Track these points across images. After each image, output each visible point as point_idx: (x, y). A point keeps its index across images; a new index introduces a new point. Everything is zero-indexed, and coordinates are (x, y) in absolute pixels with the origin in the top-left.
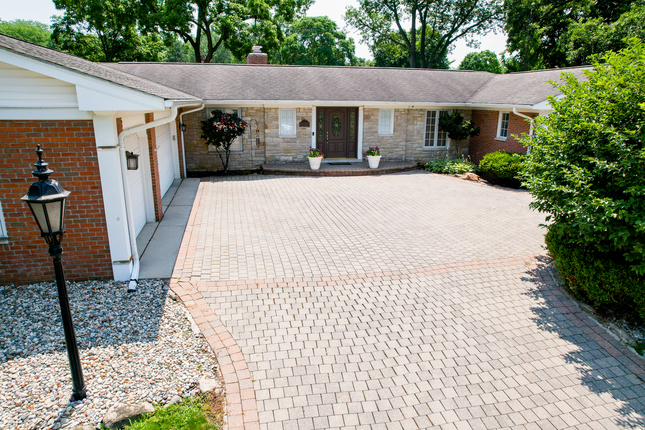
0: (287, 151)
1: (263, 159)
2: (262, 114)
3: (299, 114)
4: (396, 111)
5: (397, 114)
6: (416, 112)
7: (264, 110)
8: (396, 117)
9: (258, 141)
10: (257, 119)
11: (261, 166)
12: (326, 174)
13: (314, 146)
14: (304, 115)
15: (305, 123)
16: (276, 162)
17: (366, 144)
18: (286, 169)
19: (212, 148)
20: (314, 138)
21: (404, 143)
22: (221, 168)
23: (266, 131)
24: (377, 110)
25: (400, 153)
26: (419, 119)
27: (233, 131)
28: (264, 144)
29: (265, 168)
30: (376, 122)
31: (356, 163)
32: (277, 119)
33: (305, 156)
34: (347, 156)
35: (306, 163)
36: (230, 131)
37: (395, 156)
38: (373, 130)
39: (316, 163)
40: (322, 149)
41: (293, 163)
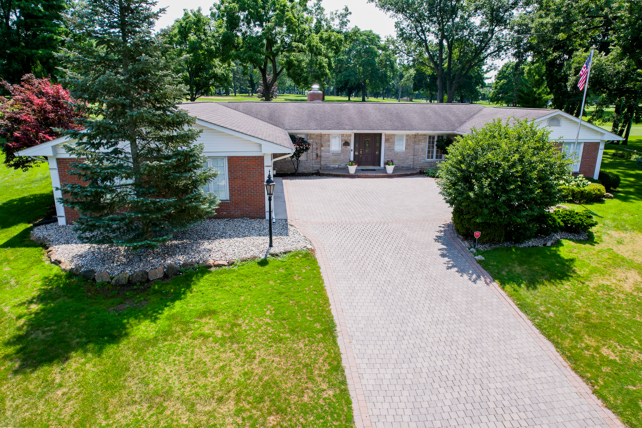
0: (335, 161)
1: (319, 166)
2: (320, 138)
3: (343, 138)
4: (407, 136)
5: (408, 138)
6: (421, 137)
7: (321, 135)
8: (407, 140)
9: (317, 154)
10: (317, 141)
11: (318, 171)
12: (359, 177)
13: (352, 159)
14: (346, 139)
15: (346, 144)
16: (328, 168)
17: (386, 157)
18: (334, 173)
20: (352, 153)
21: (412, 157)
22: (293, 172)
23: (322, 148)
24: (394, 135)
25: (410, 163)
26: (423, 141)
27: (303, 150)
28: (320, 157)
29: (321, 172)
30: (393, 143)
31: (379, 170)
32: (329, 141)
33: (346, 165)
34: (374, 165)
35: (346, 169)
36: (301, 149)
37: (406, 166)
38: (391, 148)
39: (352, 169)
40: (357, 161)
41: (338, 169)
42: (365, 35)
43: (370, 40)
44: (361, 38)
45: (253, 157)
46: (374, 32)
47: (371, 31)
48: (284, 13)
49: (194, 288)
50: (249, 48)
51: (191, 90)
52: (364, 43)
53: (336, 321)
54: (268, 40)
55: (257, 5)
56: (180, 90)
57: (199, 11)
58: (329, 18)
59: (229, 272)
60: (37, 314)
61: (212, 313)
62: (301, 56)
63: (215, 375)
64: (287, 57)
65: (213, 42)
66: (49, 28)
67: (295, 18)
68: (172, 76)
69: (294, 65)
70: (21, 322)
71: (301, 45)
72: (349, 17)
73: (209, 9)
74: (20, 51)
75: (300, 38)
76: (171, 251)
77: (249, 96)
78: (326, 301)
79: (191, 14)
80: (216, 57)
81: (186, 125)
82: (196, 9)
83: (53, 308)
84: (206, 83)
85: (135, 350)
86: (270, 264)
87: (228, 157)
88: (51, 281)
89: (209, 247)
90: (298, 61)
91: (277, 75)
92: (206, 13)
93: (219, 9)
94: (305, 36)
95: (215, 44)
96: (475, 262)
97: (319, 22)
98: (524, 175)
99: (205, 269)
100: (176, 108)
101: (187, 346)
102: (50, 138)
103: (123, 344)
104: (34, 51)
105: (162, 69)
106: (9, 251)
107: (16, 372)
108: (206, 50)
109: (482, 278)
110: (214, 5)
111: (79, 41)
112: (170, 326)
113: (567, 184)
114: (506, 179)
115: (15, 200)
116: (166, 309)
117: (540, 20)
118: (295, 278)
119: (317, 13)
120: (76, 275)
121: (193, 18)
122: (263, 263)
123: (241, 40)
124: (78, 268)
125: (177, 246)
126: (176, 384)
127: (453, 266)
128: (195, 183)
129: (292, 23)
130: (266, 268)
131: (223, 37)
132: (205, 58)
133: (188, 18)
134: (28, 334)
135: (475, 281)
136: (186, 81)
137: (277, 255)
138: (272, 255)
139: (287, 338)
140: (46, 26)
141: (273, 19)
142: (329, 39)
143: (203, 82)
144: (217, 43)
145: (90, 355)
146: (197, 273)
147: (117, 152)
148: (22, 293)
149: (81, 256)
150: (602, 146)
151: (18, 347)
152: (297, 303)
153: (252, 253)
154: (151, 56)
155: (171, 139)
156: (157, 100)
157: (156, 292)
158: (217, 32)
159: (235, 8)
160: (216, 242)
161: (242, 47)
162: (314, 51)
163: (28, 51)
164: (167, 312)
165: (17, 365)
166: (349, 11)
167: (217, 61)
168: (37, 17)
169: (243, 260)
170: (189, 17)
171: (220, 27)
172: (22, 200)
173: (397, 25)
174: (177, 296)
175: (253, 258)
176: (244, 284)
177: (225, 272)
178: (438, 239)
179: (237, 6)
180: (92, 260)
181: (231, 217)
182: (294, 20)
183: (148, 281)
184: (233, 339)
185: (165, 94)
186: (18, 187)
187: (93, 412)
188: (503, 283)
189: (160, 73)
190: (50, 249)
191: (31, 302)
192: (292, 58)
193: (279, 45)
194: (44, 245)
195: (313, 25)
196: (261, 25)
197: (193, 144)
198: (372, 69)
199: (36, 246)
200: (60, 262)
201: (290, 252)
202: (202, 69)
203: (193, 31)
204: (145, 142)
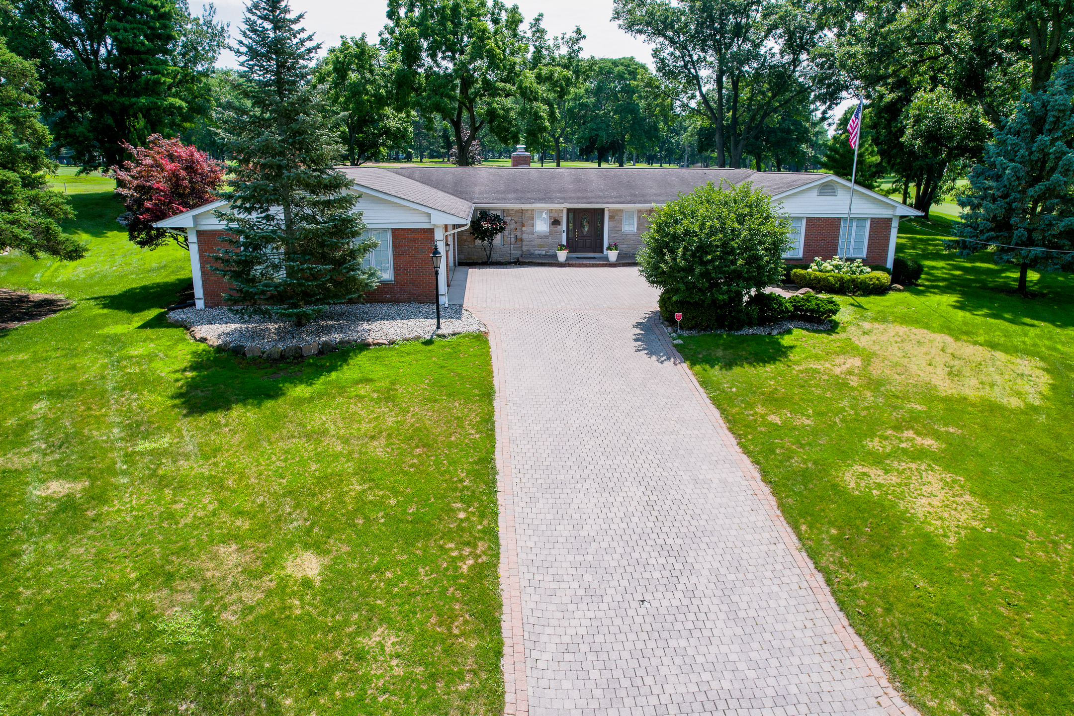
0: (541, 246)
1: (520, 252)
2: (520, 215)
3: (551, 215)
4: (639, 211)
5: (640, 214)
7: (522, 212)
8: (639, 217)
9: (516, 237)
10: (516, 219)
11: (518, 259)
12: (570, 265)
13: (564, 243)
14: (556, 215)
15: (556, 222)
16: (531, 255)
17: (610, 240)
18: (539, 261)
19: (479, 242)
20: (564, 235)
22: (485, 260)
23: (523, 229)
24: (621, 211)
27: (496, 229)
28: (521, 240)
29: (521, 260)
30: (620, 221)
31: (600, 257)
32: (533, 219)
33: (556, 250)
34: (594, 252)
35: (555, 256)
36: (494, 229)
37: (628, 252)
38: (617, 229)
39: (562, 255)
40: (571, 246)
41: (545, 256)
42: (622, 64)
43: (630, 73)
44: (616, 69)
45: (421, 229)
46: (636, 60)
47: (632, 59)
48: (483, 41)
49: (351, 362)
50: (435, 92)
51: (351, 150)
52: (621, 77)
53: (496, 388)
54: (463, 79)
55: (445, 29)
56: (338, 151)
57: (363, 37)
58: (552, 46)
59: (390, 350)
60: (192, 378)
61: (369, 381)
62: (509, 102)
63: (369, 422)
64: (488, 104)
65: (382, 84)
66: (154, 67)
67: (499, 48)
68: (328, 135)
69: (498, 116)
70: (179, 384)
71: (508, 86)
72: (582, 43)
73: (378, 33)
74: (115, 100)
75: (508, 76)
76: (328, 330)
77: (443, 162)
78: (490, 374)
79: (351, 44)
80: (388, 105)
81: (344, 188)
82: (358, 36)
83: (208, 375)
84: (373, 142)
85: (291, 405)
86: (436, 344)
87: (393, 229)
88: (200, 355)
89: (368, 327)
90: (503, 109)
91: (475, 129)
92: (373, 40)
93: (392, 32)
94: (515, 73)
95: (386, 86)
96: (671, 346)
97: (538, 50)
98: (725, 244)
99: (364, 346)
100: (334, 169)
101: (343, 404)
102: (184, 210)
103: (281, 400)
104: (134, 100)
105: (319, 128)
106: (149, 332)
107: (185, 416)
108: (372, 96)
109: (672, 359)
110: (386, 28)
111: (192, 83)
112: (326, 389)
113: (837, 271)
114: (703, 248)
115: (136, 288)
116: (322, 377)
117: (848, 48)
118: (461, 356)
119: (534, 39)
120: (223, 350)
121: (354, 50)
122: (429, 342)
123: (423, 80)
124: (226, 344)
125: (332, 326)
126: (332, 428)
127: (644, 349)
128: (353, 254)
129: (494, 56)
130: (430, 347)
131: (398, 75)
132: (371, 106)
133: (346, 50)
134: (187, 392)
135: (662, 362)
136: (345, 140)
137: (444, 336)
138: (439, 336)
139: (442, 400)
140: (151, 65)
141: (468, 50)
142: (550, 78)
143: (369, 141)
144: (389, 85)
145: (249, 407)
146: (354, 350)
147: (269, 218)
148: (173, 363)
149: (228, 334)
150: (895, 224)
151: (183, 400)
152: (458, 375)
153: (416, 334)
154: (308, 115)
155: (328, 204)
156: (313, 161)
157: (310, 365)
158: (389, 68)
159: (415, 34)
160: (377, 324)
161: (425, 91)
162: (527, 95)
163: (125, 100)
164: (322, 379)
165: (185, 412)
166: (583, 33)
167: (389, 111)
168: (139, 53)
169: (405, 340)
170: (349, 47)
171: (394, 61)
172: (145, 288)
173: (655, 54)
174: (333, 368)
175: (417, 338)
176: (404, 360)
177: (385, 349)
178: (638, 325)
179: (416, 31)
180: (241, 337)
181: (396, 301)
182: (498, 51)
183: (302, 356)
184: (388, 399)
185: (322, 155)
186: (134, 276)
187: (259, 440)
188: (693, 363)
189: (318, 132)
190: (193, 329)
191: (184, 370)
192: (495, 105)
193: (478, 86)
194: (185, 326)
195: (529, 56)
196: (453, 58)
197: (352, 212)
198: (634, 119)
199: (177, 327)
200: (206, 339)
201: (459, 333)
202: (368, 121)
203: (354, 66)
204: (298, 208)
